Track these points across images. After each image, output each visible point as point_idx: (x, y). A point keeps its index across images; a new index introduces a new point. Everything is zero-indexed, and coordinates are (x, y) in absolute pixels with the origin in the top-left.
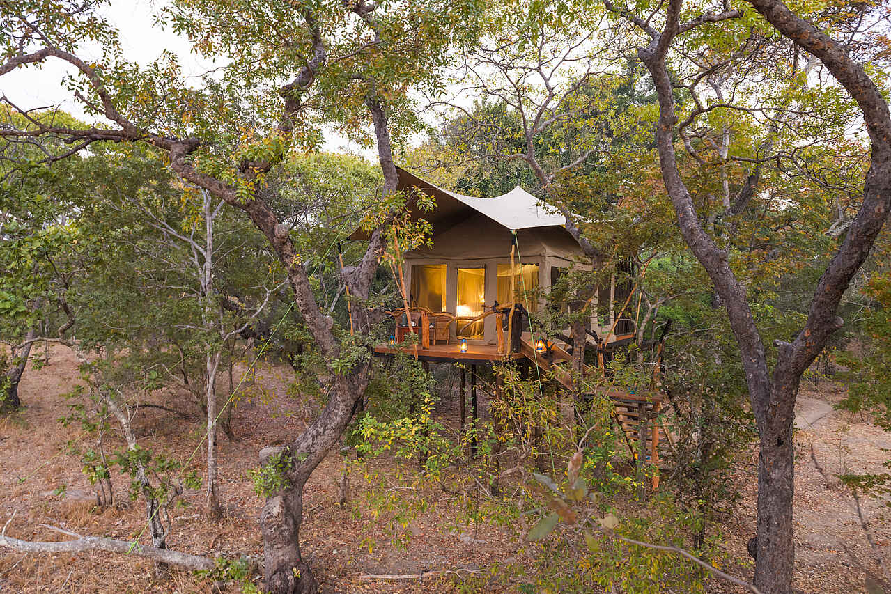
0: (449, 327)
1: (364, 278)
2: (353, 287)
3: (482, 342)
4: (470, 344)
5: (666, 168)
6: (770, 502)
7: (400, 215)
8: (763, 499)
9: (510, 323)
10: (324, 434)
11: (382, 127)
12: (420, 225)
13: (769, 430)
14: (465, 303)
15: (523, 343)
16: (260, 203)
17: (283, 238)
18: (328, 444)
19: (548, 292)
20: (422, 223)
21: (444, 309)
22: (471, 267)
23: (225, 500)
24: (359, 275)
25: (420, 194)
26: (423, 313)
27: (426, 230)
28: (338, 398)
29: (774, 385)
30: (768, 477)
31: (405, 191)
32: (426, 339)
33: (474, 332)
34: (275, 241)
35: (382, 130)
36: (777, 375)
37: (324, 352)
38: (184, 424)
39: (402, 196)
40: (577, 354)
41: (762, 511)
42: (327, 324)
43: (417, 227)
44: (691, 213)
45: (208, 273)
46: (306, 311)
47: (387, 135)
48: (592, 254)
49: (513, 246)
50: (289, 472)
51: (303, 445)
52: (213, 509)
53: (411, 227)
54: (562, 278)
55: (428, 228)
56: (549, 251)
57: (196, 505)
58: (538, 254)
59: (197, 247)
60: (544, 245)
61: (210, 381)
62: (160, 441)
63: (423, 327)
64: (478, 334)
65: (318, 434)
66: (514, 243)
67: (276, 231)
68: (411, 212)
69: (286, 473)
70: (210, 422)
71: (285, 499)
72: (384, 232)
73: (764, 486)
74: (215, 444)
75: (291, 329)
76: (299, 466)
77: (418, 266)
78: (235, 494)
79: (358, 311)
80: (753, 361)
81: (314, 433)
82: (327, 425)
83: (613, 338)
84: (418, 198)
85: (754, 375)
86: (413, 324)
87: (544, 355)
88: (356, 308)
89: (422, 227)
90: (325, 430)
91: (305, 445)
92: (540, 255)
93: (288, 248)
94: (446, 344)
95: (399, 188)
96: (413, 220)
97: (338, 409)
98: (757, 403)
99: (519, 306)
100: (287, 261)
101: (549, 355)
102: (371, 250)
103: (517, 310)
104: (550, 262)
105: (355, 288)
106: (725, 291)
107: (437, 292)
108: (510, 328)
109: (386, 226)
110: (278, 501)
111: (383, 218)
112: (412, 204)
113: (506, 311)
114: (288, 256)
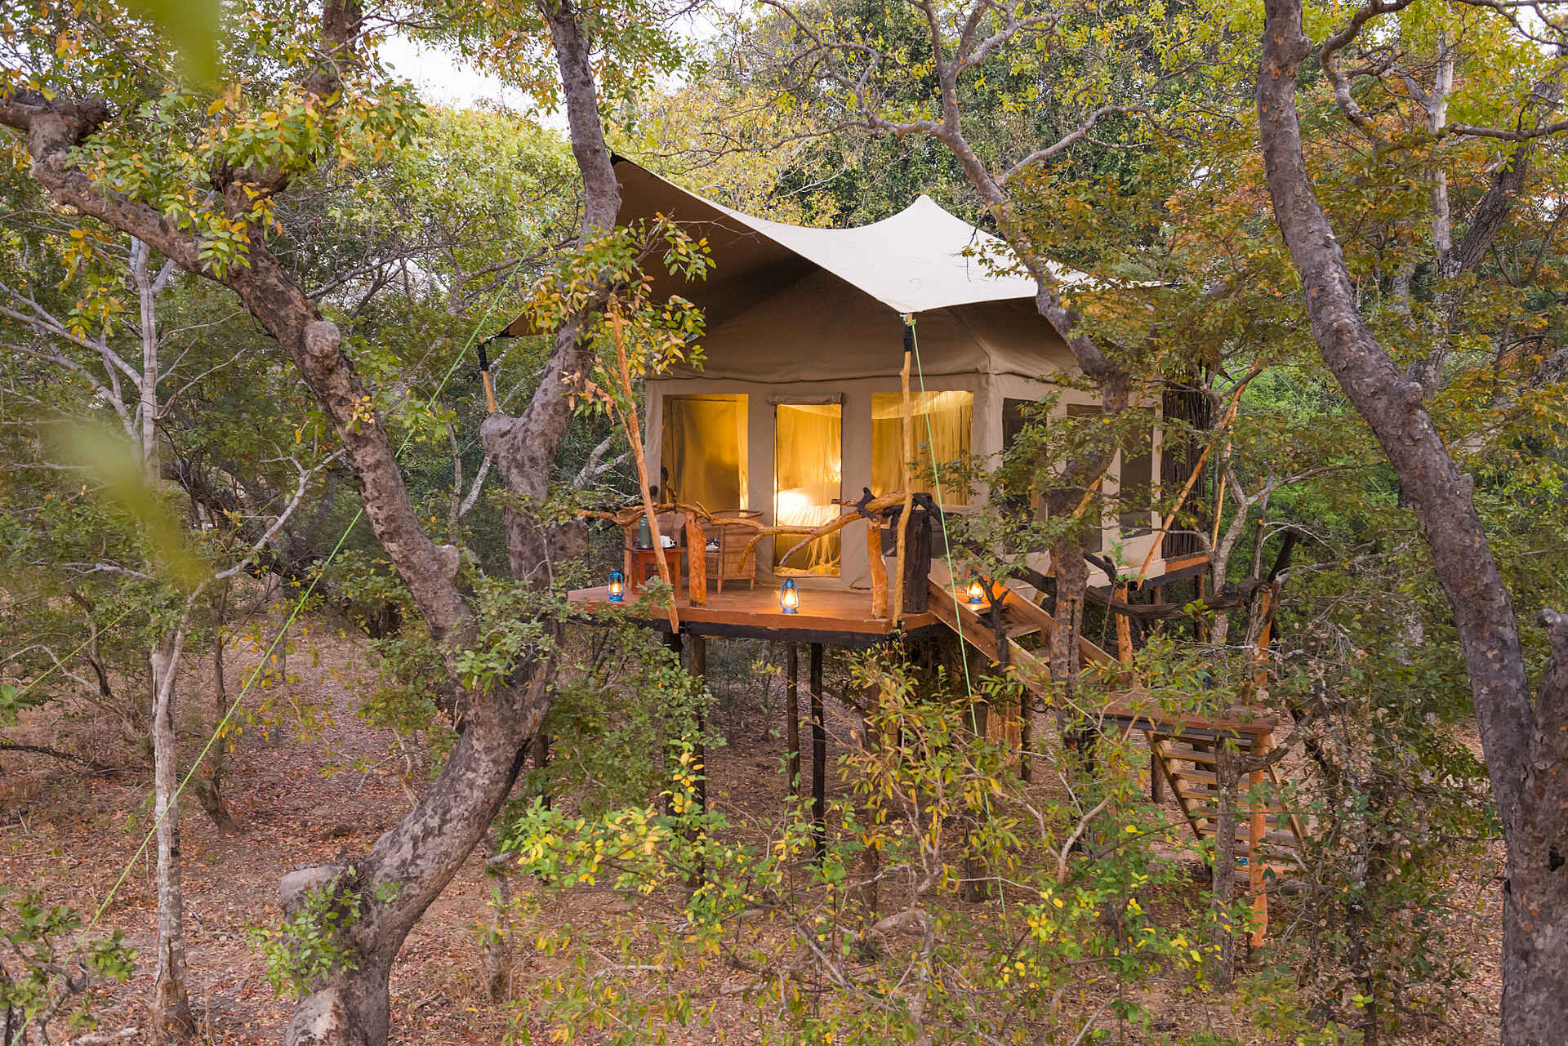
0: (755, 548)
1: (537, 447)
2: (509, 468)
3: (837, 583)
4: (807, 589)
5: (1278, 174)
6: (1533, 1008)
7: (623, 287)
8: (1516, 997)
9: (901, 542)
10: (441, 833)
11: (577, 62)
12: (673, 313)
13: (1529, 829)
14: (795, 486)
15: (932, 589)
16: (267, 269)
17: (327, 356)
18: (454, 856)
19: (994, 464)
20: (678, 307)
21: (744, 503)
22: (809, 399)
23: (203, 989)
24: (524, 441)
25: (674, 236)
26: (691, 517)
27: (689, 324)
28: (474, 742)
29: (1541, 720)
30: (1527, 946)
31: (637, 228)
32: (697, 579)
33: (819, 557)
34: (309, 363)
35: (577, 70)
36: (1547, 697)
37: (438, 633)
38: (105, 790)
39: (629, 240)
40: (1063, 615)
41: (1512, 1029)
42: (443, 565)
43: (667, 316)
44: (1339, 287)
45: (149, 428)
46: (392, 535)
47: (588, 83)
48: (1099, 373)
49: (908, 355)
50: (354, 929)
51: (391, 861)
52: (173, 1014)
53: (653, 318)
54: (1028, 432)
55: (694, 317)
56: (997, 361)
57: (130, 1004)
58: (971, 368)
59: (119, 363)
60: (987, 347)
61: (161, 698)
62: (42, 836)
63: (691, 550)
64: (827, 562)
65: (428, 832)
66: (909, 347)
67: (309, 340)
68: (650, 278)
69: (348, 930)
70: (161, 799)
71: (346, 996)
72: (586, 330)
73: (1517, 967)
74: (175, 853)
75: (359, 573)
76: (380, 913)
77: (678, 398)
78: (231, 969)
79: (522, 528)
80: (1490, 655)
81: (418, 829)
82: (448, 811)
83: (1157, 568)
84: (667, 245)
85: (1491, 690)
86: (666, 542)
87: (986, 618)
88: (518, 519)
89: (678, 316)
90: (444, 822)
91: (396, 861)
92: (976, 371)
93: (340, 382)
94: (747, 588)
95: (621, 220)
96: (658, 298)
97: (474, 771)
98: (1498, 760)
99: (924, 498)
100: (341, 412)
101: (998, 615)
102: (553, 376)
103: (920, 508)
104: (1003, 388)
105: (514, 471)
106: (1419, 483)
107: (727, 458)
108: (901, 553)
109: (592, 314)
110: (327, 1000)
111: (582, 297)
112: (653, 259)
113: (893, 512)
114: (342, 401)
